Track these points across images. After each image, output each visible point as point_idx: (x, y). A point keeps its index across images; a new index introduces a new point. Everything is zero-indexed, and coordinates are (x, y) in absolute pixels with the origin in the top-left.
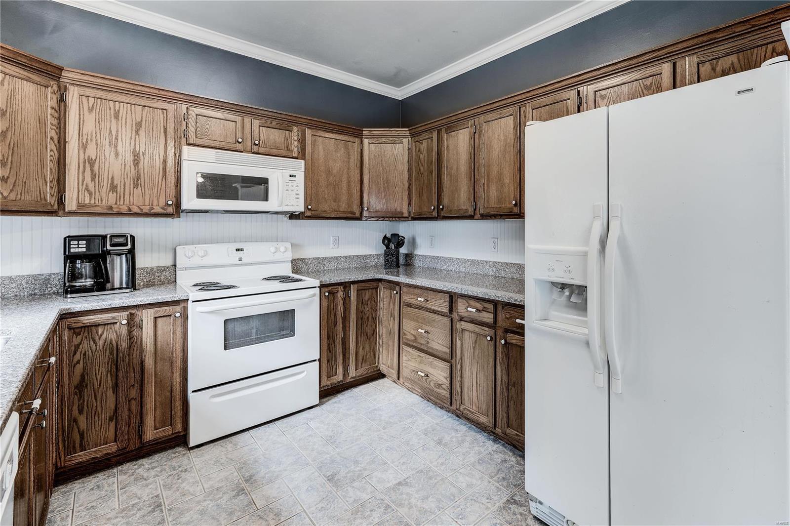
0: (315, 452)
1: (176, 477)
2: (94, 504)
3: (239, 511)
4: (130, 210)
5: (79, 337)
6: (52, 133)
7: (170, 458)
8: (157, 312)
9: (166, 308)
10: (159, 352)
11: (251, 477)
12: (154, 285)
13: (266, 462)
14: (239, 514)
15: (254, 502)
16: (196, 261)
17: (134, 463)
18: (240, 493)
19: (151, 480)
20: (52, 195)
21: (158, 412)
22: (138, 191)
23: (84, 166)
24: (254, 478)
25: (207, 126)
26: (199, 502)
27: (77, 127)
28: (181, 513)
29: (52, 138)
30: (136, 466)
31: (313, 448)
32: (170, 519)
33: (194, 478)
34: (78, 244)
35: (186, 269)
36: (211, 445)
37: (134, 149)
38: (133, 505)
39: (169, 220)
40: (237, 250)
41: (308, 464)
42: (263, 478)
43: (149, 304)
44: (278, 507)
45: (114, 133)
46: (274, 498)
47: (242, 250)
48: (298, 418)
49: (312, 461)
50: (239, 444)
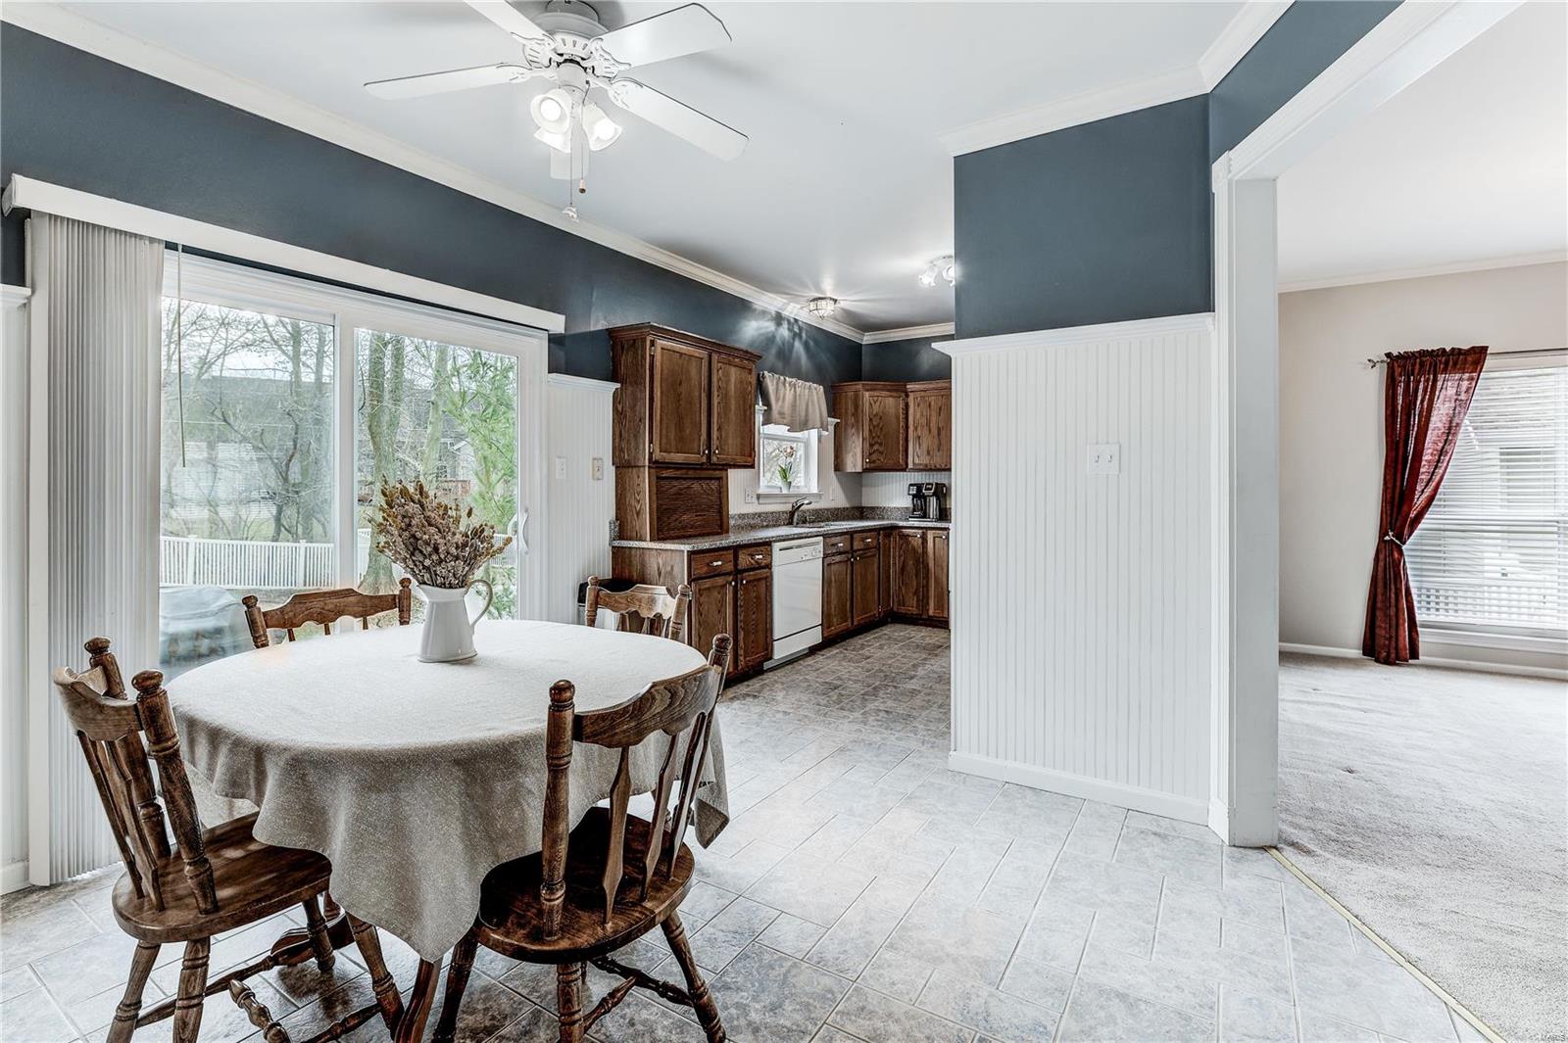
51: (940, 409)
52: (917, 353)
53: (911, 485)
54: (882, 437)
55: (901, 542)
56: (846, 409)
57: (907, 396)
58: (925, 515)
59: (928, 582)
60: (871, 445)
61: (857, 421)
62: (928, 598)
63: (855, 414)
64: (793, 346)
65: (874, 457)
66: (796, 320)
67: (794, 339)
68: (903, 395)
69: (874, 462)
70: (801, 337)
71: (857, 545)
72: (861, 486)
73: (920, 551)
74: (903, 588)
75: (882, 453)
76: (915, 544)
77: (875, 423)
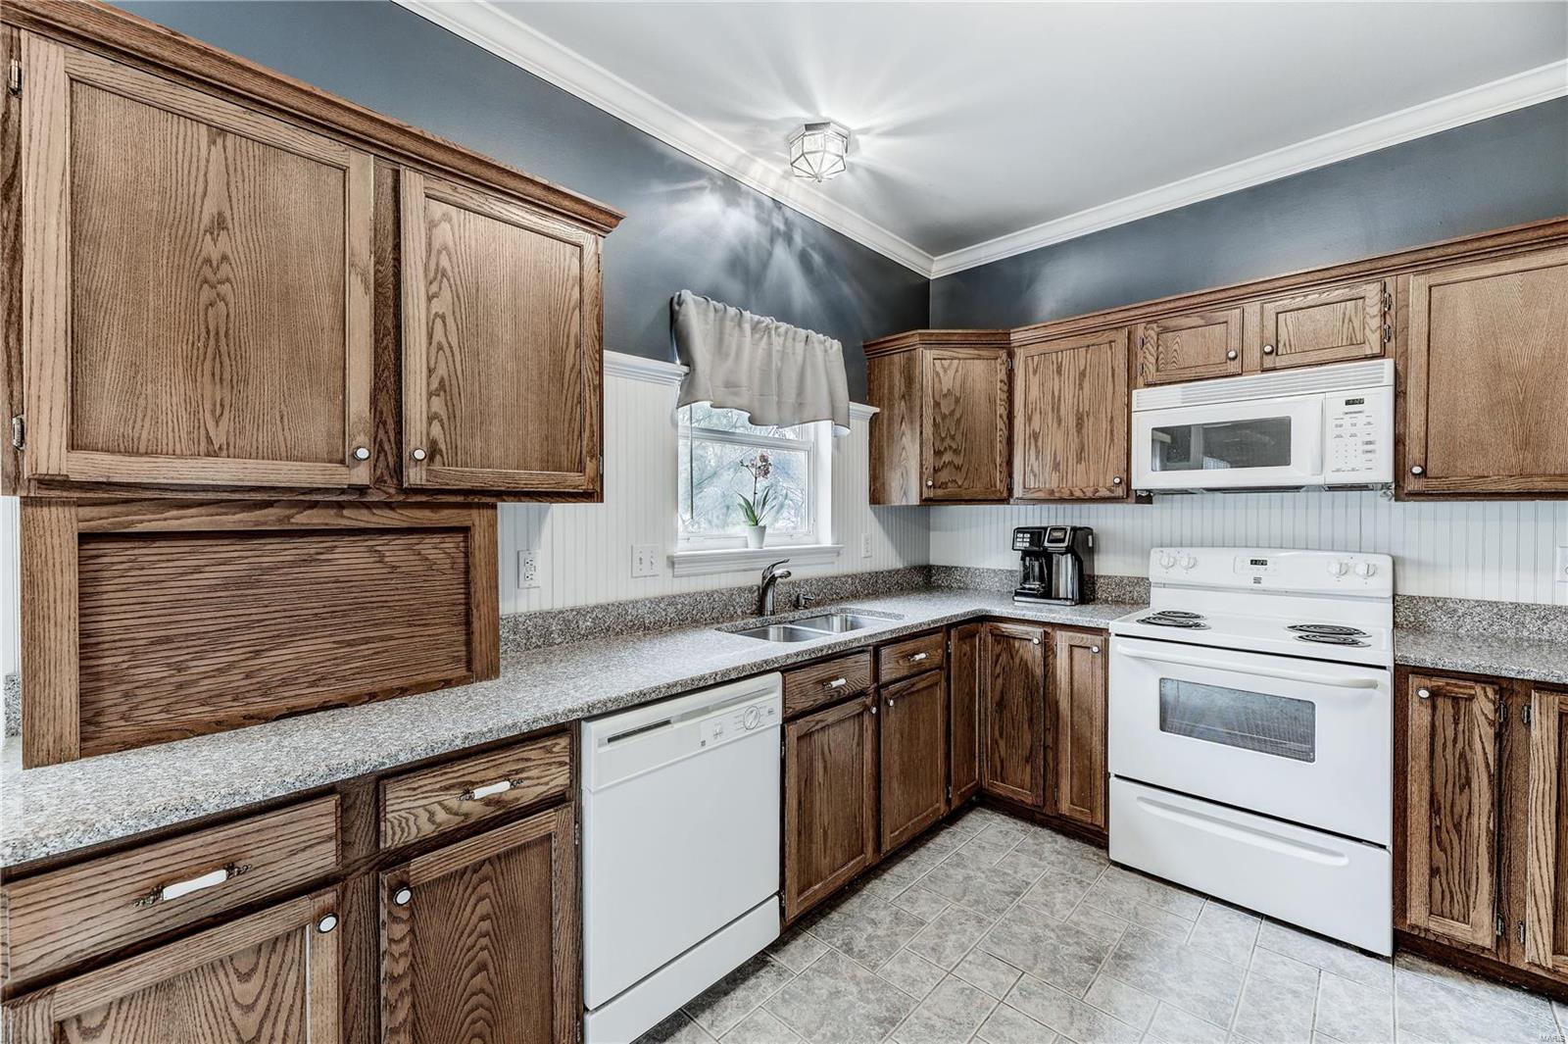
0: (1264, 1022)
1: (1064, 881)
2: (987, 846)
3: (1064, 978)
4: (1072, 494)
5: (1000, 647)
6: (1001, 410)
7: (1085, 855)
8: (1072, 638)
9: (1083, 635)
10: (1075, 697)
11: (1128, 956)
12: (1123, 603)
13: (1172, 959)
14: (1060, 981)
15: (1090, 987)
16: (1178, 575)
17: (1053, 834)
18: (1092, 962)
19: (1044, 863)
20: (1001, 481)
21: (1075, 780)
22: (1081, 467)
23: (1030, 443)
24: (1129, 963)
25: (1176, 347)
26: (1046, 926)
27: (1023, 396)
28: (1021, 920)
29: (1001, 416)
30: (1050, 839)
31: (1270, 1014)
32: (1008, 916)
33: (1076, 898)
34: (1023, 538)
35: (1164, 585)
36: (1140, 878)
37: (1078, 410)
38: (1005, 873)
39: (1119, 506)
40: (1254, 562)
41: (1227, 1025)
42: (1140, 973)
43: (1062, 625)
44: (1104, 1027)
45: (1056, 394)
46: (1116, 1010)
47: (1264, 563)
48: (1313, 947)
49: (1238, 1029)
50: (1171, 906)
51: (1083, 374)
52: (1032, 280)
53: (1019, 530)
54: (958, 437)
55: (998, 649)
56: (891, 388)
57: (1011, 355)
58: (1047, 593)
59: (1056, 740)
60: (938, 453)
61: (911, 409)
62: (1057, 774)
63: (907, 396)
64: (770, 254)
65: (944, 476)
66: (778, 204)
67: (772, 241)
68: (1003, 354)
69: (943, 485)
70: (789, 239)
71: (889, 670)
72: (928, 529)
73: (1039, 671)
74: (1002, 744)
75: (958, 468)
76: (1028, 657)
77: (945, 410)
